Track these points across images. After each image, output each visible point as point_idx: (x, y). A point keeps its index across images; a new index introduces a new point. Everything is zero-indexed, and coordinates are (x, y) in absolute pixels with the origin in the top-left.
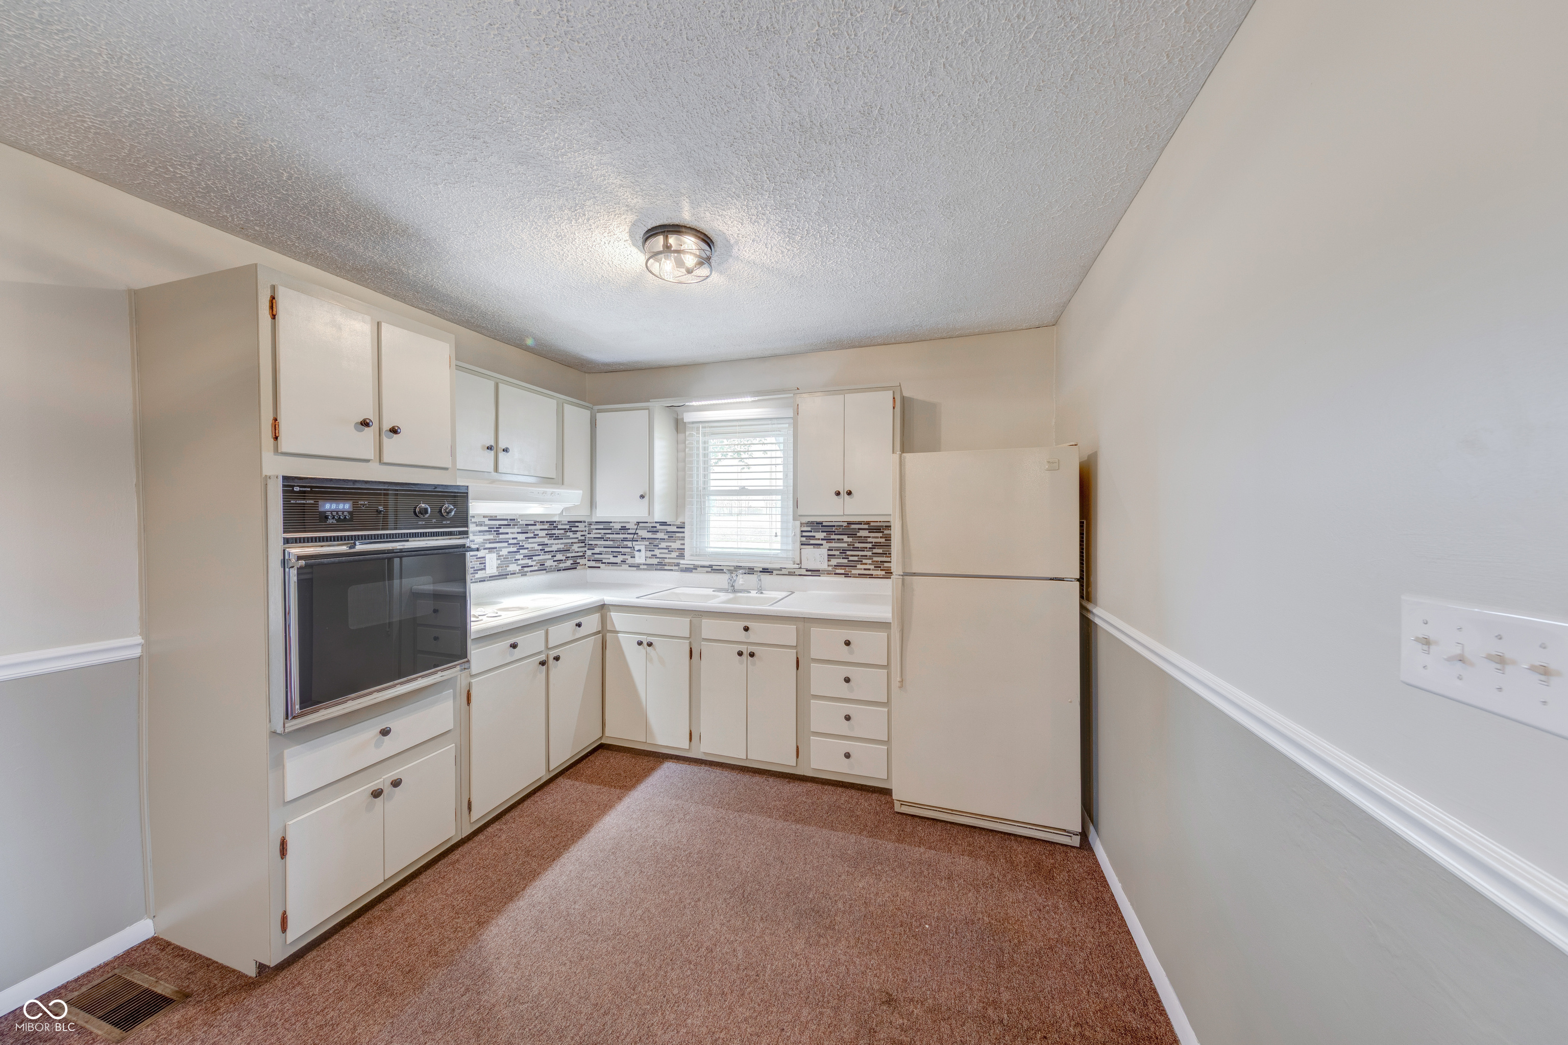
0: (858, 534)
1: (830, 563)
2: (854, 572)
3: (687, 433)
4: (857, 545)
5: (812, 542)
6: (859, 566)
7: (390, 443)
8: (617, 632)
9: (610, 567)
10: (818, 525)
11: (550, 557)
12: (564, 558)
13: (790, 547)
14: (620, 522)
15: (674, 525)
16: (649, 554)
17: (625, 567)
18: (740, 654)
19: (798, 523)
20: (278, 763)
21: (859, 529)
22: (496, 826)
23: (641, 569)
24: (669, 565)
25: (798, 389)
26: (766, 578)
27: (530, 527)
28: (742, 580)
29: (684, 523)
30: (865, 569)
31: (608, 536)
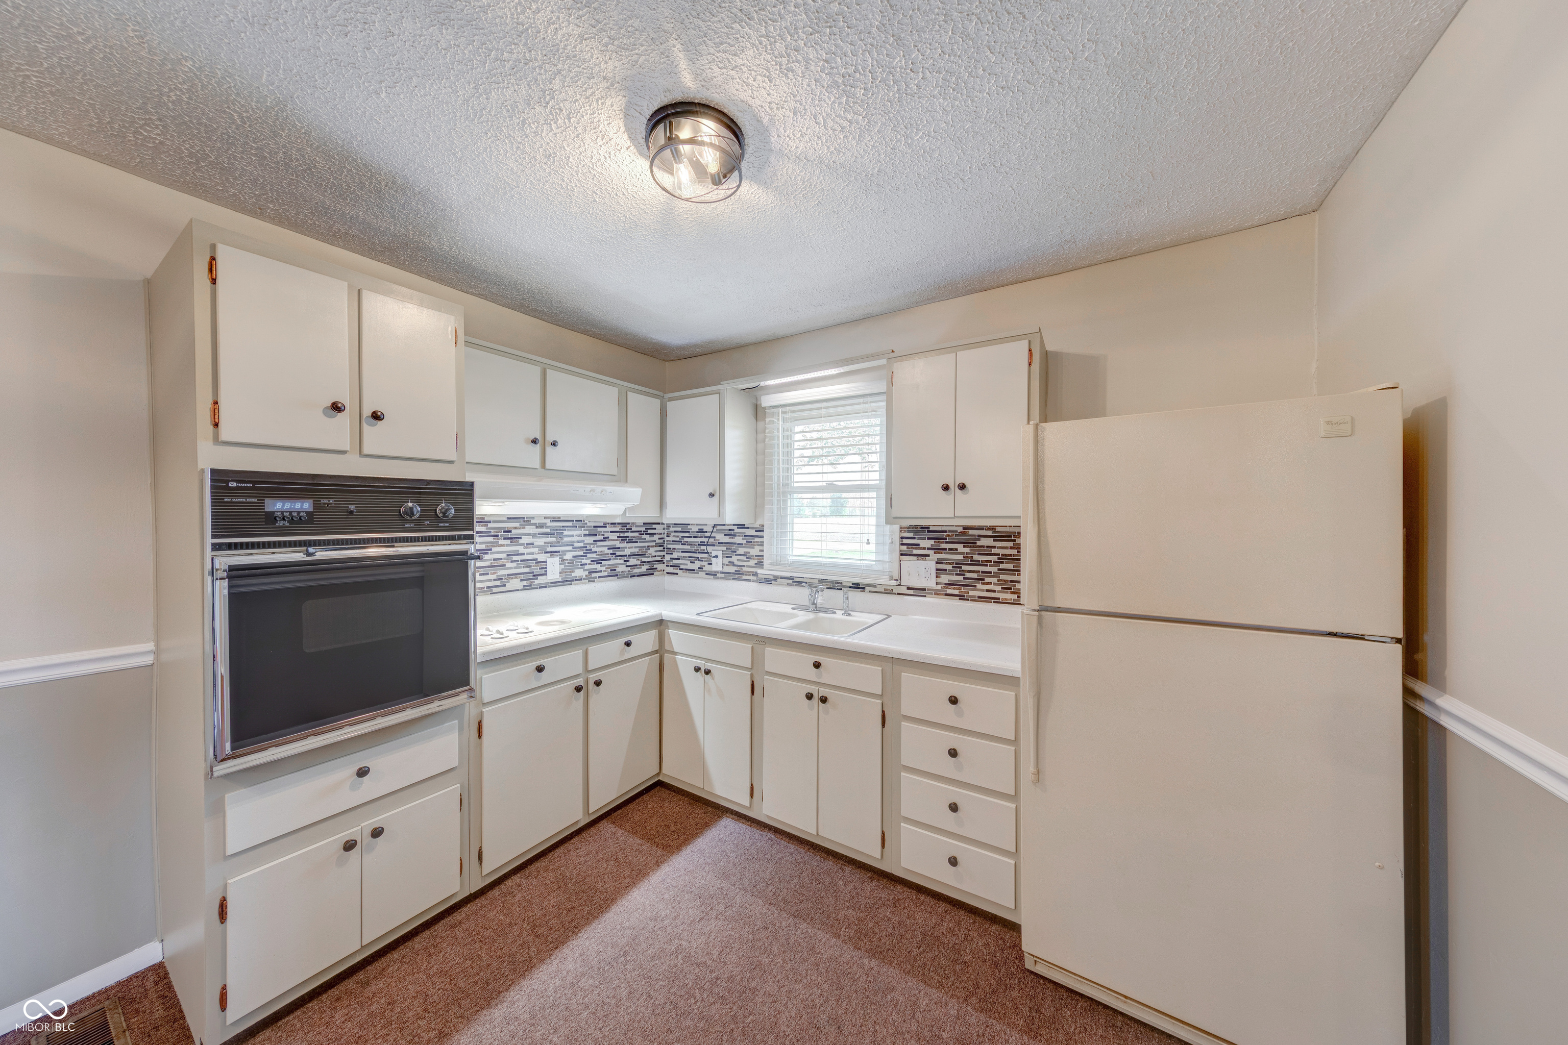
0: (979, 543)
1: (939, 580)
2: (972, 593)
3: (767, 420)
4: (976, 557)
5: (915, 552)
6: (979, 586)
7: (371, 431)
8: (675, 653)
9: (688, 574)
10: (922, 530)
11: (622, 561)
12: (639, 563)
13: (886, 558)
14: (697, 525)
15: (752, 528)
16: (727, 561)
17: (702, 574)
18: (809, 697)
19: (896, 528)
20: (217, 810)
21: (980, 536)
22: (517, 879)
23: (718, 578)
24: (746, 575)
25: (893, 351)
26: (855, 595)
27: (599, 529)
28: (825, 597)
29: (763, 526)
30: (987, 591)
31: (686, 539)
